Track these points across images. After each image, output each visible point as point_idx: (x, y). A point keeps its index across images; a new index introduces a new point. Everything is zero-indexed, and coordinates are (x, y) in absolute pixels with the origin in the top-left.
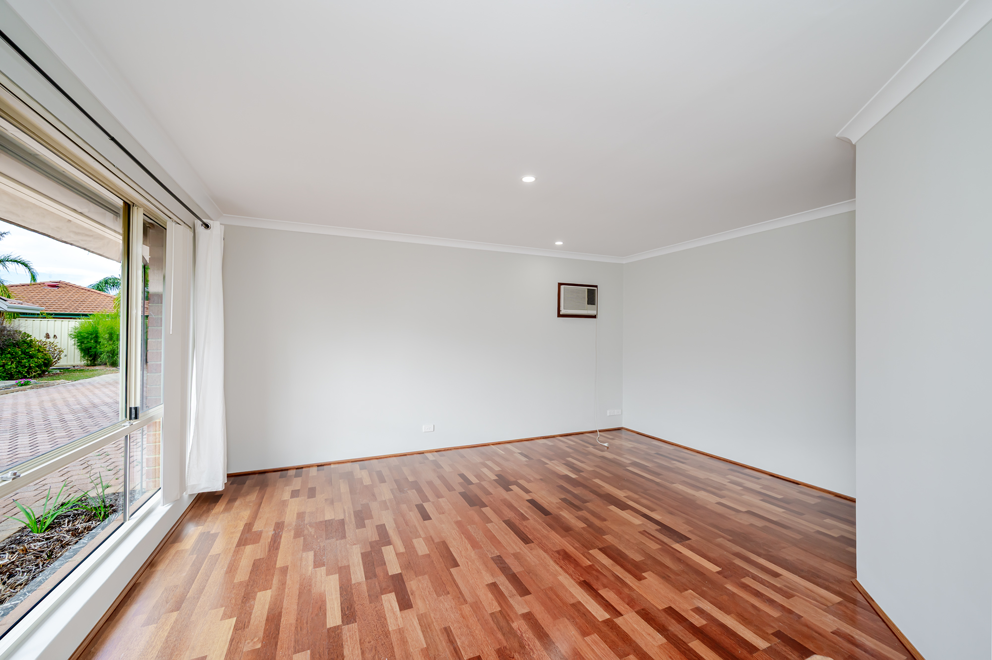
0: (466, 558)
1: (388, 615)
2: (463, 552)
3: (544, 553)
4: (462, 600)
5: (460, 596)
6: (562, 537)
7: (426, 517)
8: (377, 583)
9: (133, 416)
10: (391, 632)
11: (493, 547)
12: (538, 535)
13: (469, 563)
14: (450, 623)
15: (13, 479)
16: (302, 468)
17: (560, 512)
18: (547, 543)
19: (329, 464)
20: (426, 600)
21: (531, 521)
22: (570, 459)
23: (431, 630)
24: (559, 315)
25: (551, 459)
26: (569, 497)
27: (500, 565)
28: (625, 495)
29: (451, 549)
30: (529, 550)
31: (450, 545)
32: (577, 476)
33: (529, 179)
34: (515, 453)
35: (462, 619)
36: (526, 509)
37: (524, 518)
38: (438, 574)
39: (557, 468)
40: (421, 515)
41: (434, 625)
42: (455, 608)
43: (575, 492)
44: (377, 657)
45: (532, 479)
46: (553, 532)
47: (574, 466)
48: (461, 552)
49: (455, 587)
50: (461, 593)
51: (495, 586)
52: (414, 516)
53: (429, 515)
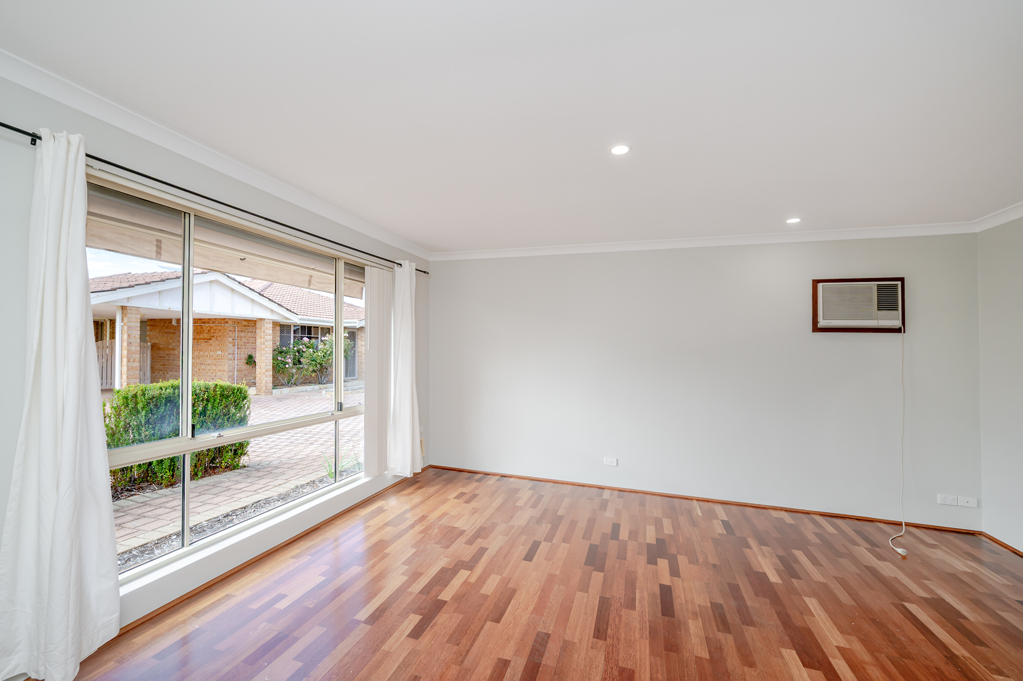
0: (515, 619)
1: (396, 634)
2: (519, 610)
3: (602, 661)
4: (460, 659)
5: (464, 654)
6: (653, 653)
7: (529, 557)
8: (421, 601)
9: (339, 409)
10: (381, 651)
11: (554, 621)
12: (623, 635)
13: (511, 625)
14: (425, 675)
15: (218, 437)
16: (489, 475)
17: (690, 621)
18: (621, 651)
19: (511, 477)
20: (434, 640)
21: (635, 614)
22: (799, 554)
23: (405, 670)
24: (816, 329)
25: (762, 542)
26: (730, 606)
27: (537, 645)
28: (843, 644)
29: (513, 601)
30: (590, 646)
31: (516, 596)
32: (780, 581)
33: (620, 150)
34: (717, 518)
35: (438, 678)
36: (646, 595)
37: (631, 604)
38: (473, 619)
39: (760, 558)
40: (528, 552)
41: (412, 668)
42: (446, 663)
43: (749, 603)
44: (349, 665)
45: (701, 560)
46: (647, 641)
47: (794, 565)
48: (518, 608)
49: (470, 643)
50: (468, 651)
51: (505, 665)
52: (521, 550)
53: (534, 556)
